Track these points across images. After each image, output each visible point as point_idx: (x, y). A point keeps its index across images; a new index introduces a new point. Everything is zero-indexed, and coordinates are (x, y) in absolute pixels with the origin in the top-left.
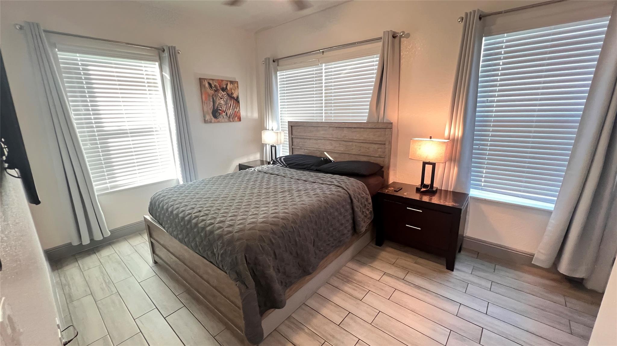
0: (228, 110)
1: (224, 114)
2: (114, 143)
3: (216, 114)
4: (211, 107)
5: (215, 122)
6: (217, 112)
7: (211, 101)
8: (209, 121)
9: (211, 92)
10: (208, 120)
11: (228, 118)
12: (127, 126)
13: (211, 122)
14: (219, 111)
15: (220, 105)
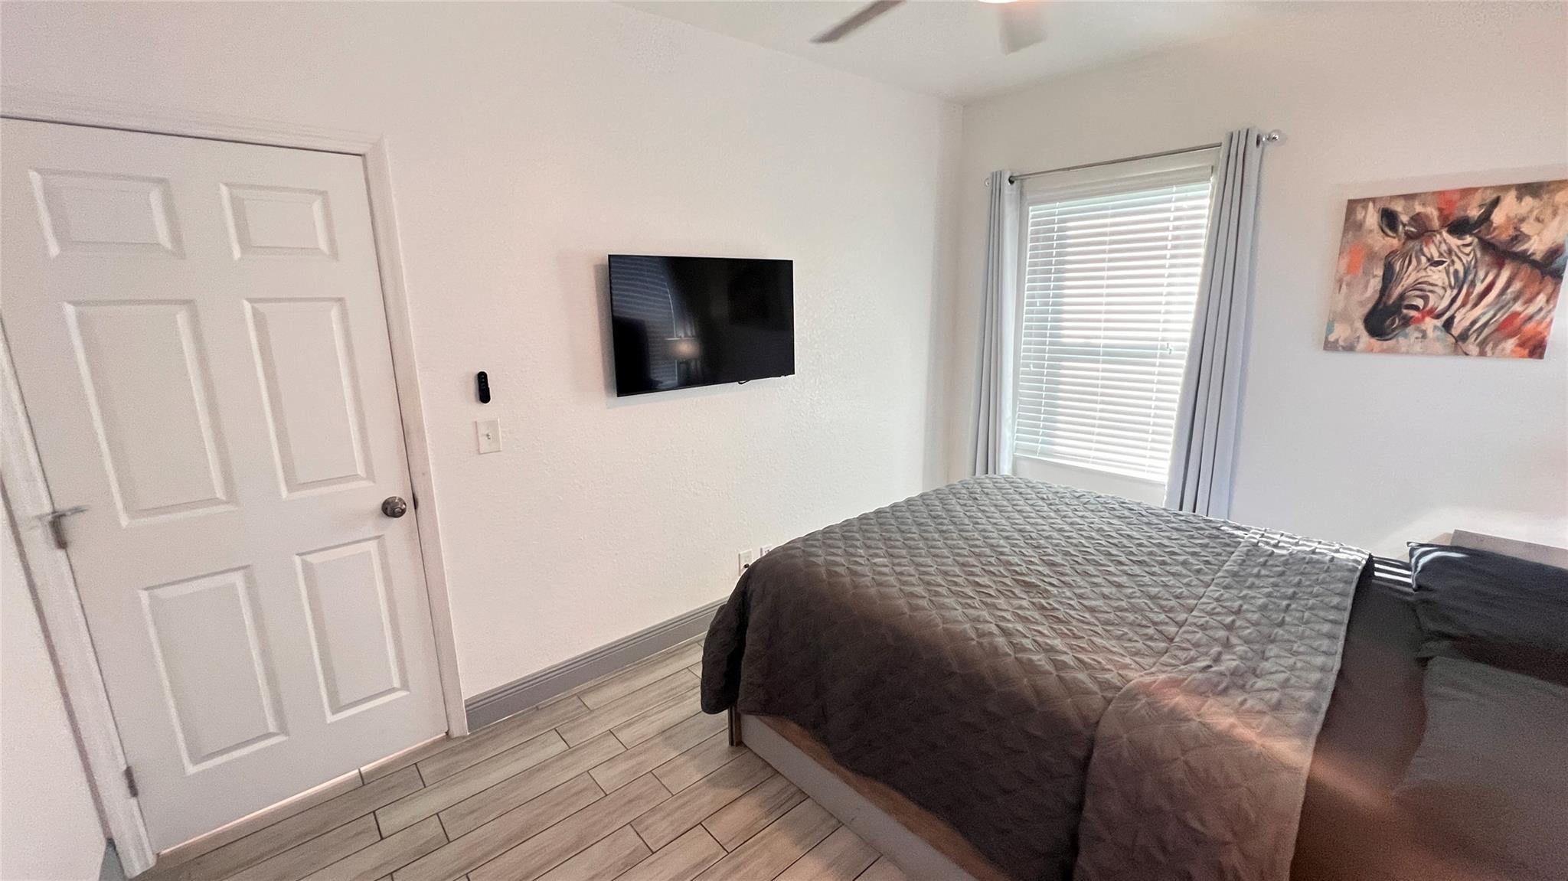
0: (1463, 311)
1: (1430, 323)
2: (1073, 371)
3: (1388, 322)
4: (1369, 299)
5: (1371, 350)
6: (1394, 313)
7: (1375, 276)
8: (1341, 343)
9: (1386, 243)
10: (1340, 340)
11: (1454, 340)
12: (1101, 338)
13: (1350, 348)
14: (1405, 311)
15: (1421, 290)
